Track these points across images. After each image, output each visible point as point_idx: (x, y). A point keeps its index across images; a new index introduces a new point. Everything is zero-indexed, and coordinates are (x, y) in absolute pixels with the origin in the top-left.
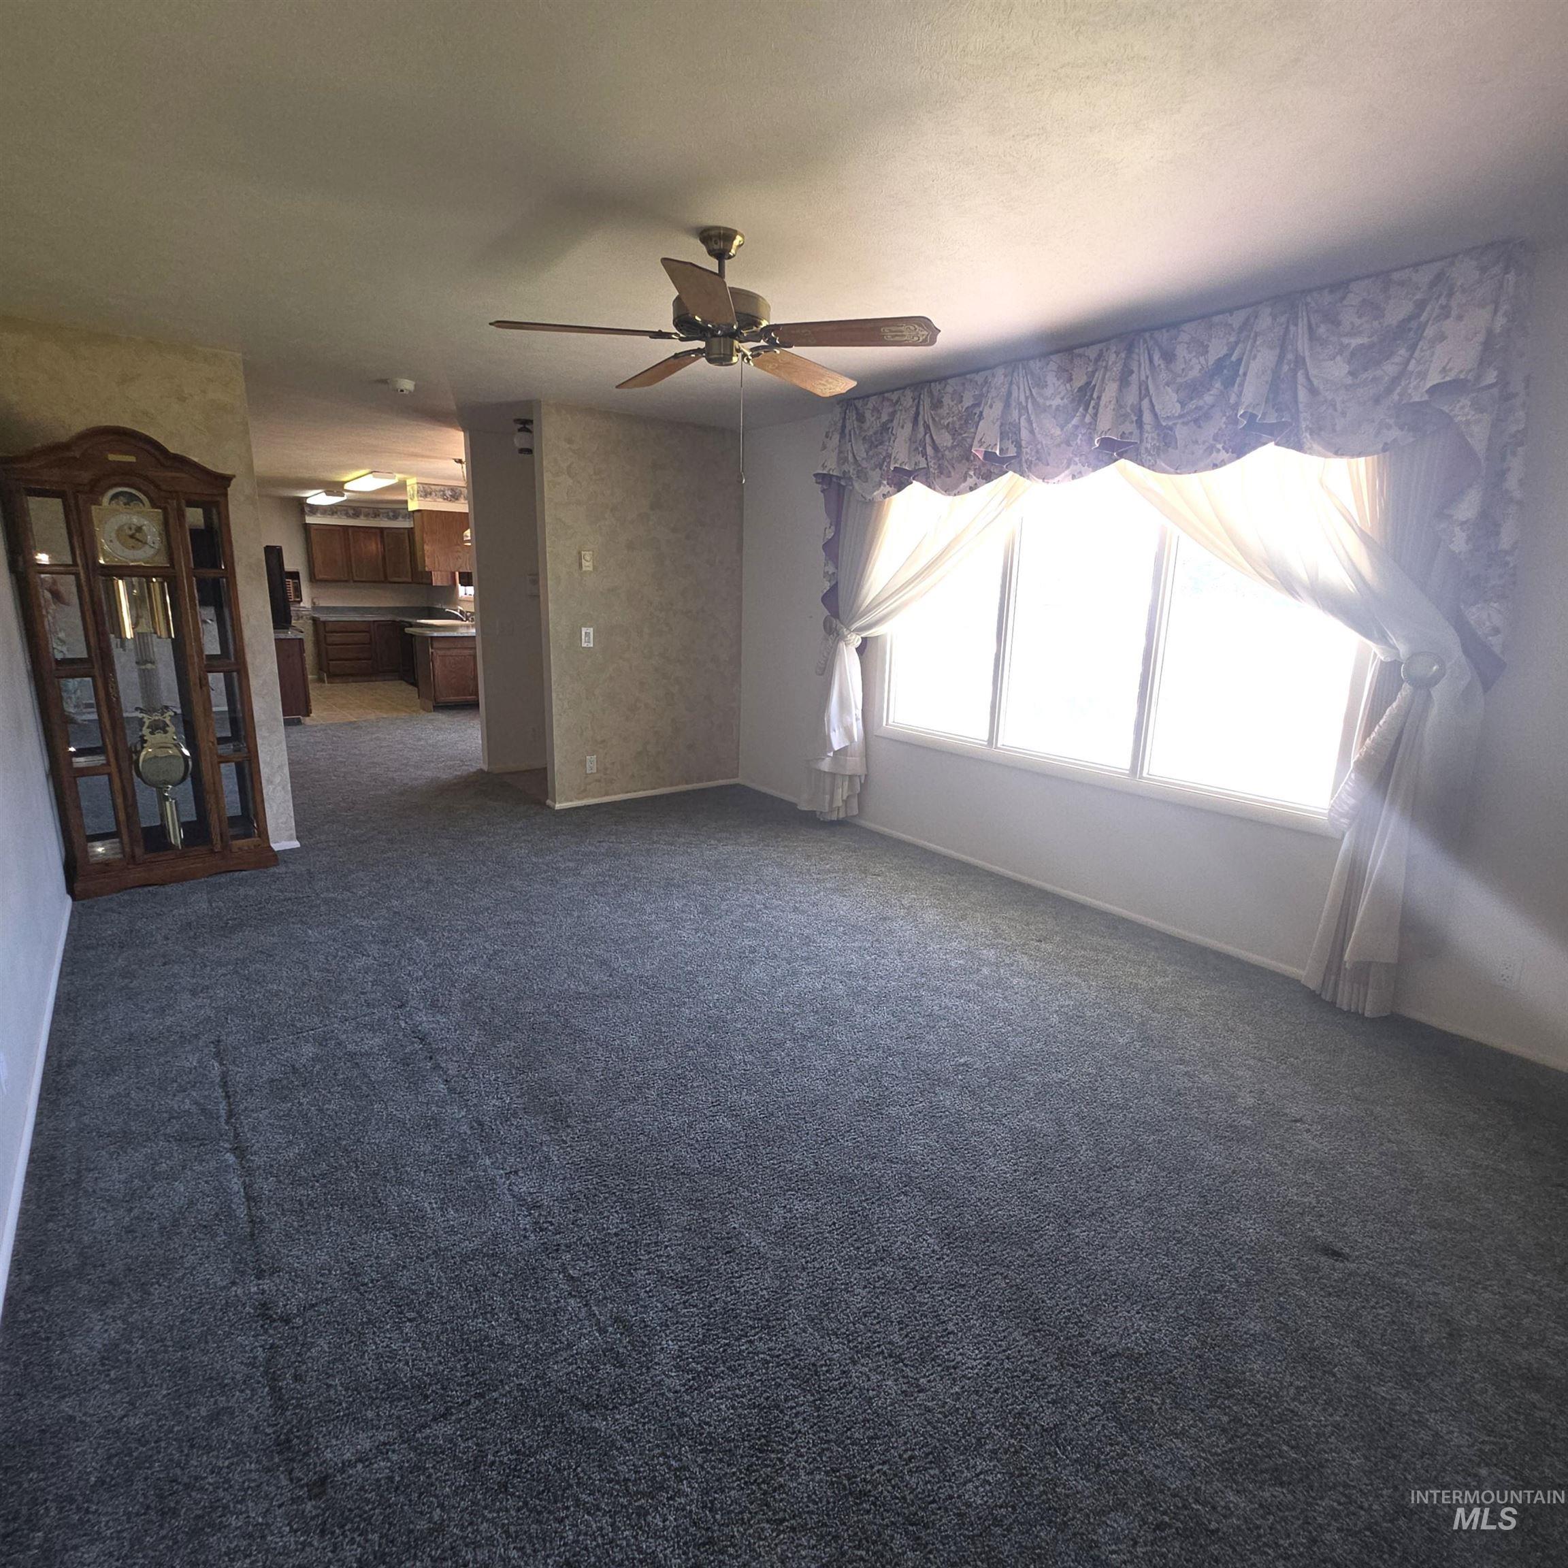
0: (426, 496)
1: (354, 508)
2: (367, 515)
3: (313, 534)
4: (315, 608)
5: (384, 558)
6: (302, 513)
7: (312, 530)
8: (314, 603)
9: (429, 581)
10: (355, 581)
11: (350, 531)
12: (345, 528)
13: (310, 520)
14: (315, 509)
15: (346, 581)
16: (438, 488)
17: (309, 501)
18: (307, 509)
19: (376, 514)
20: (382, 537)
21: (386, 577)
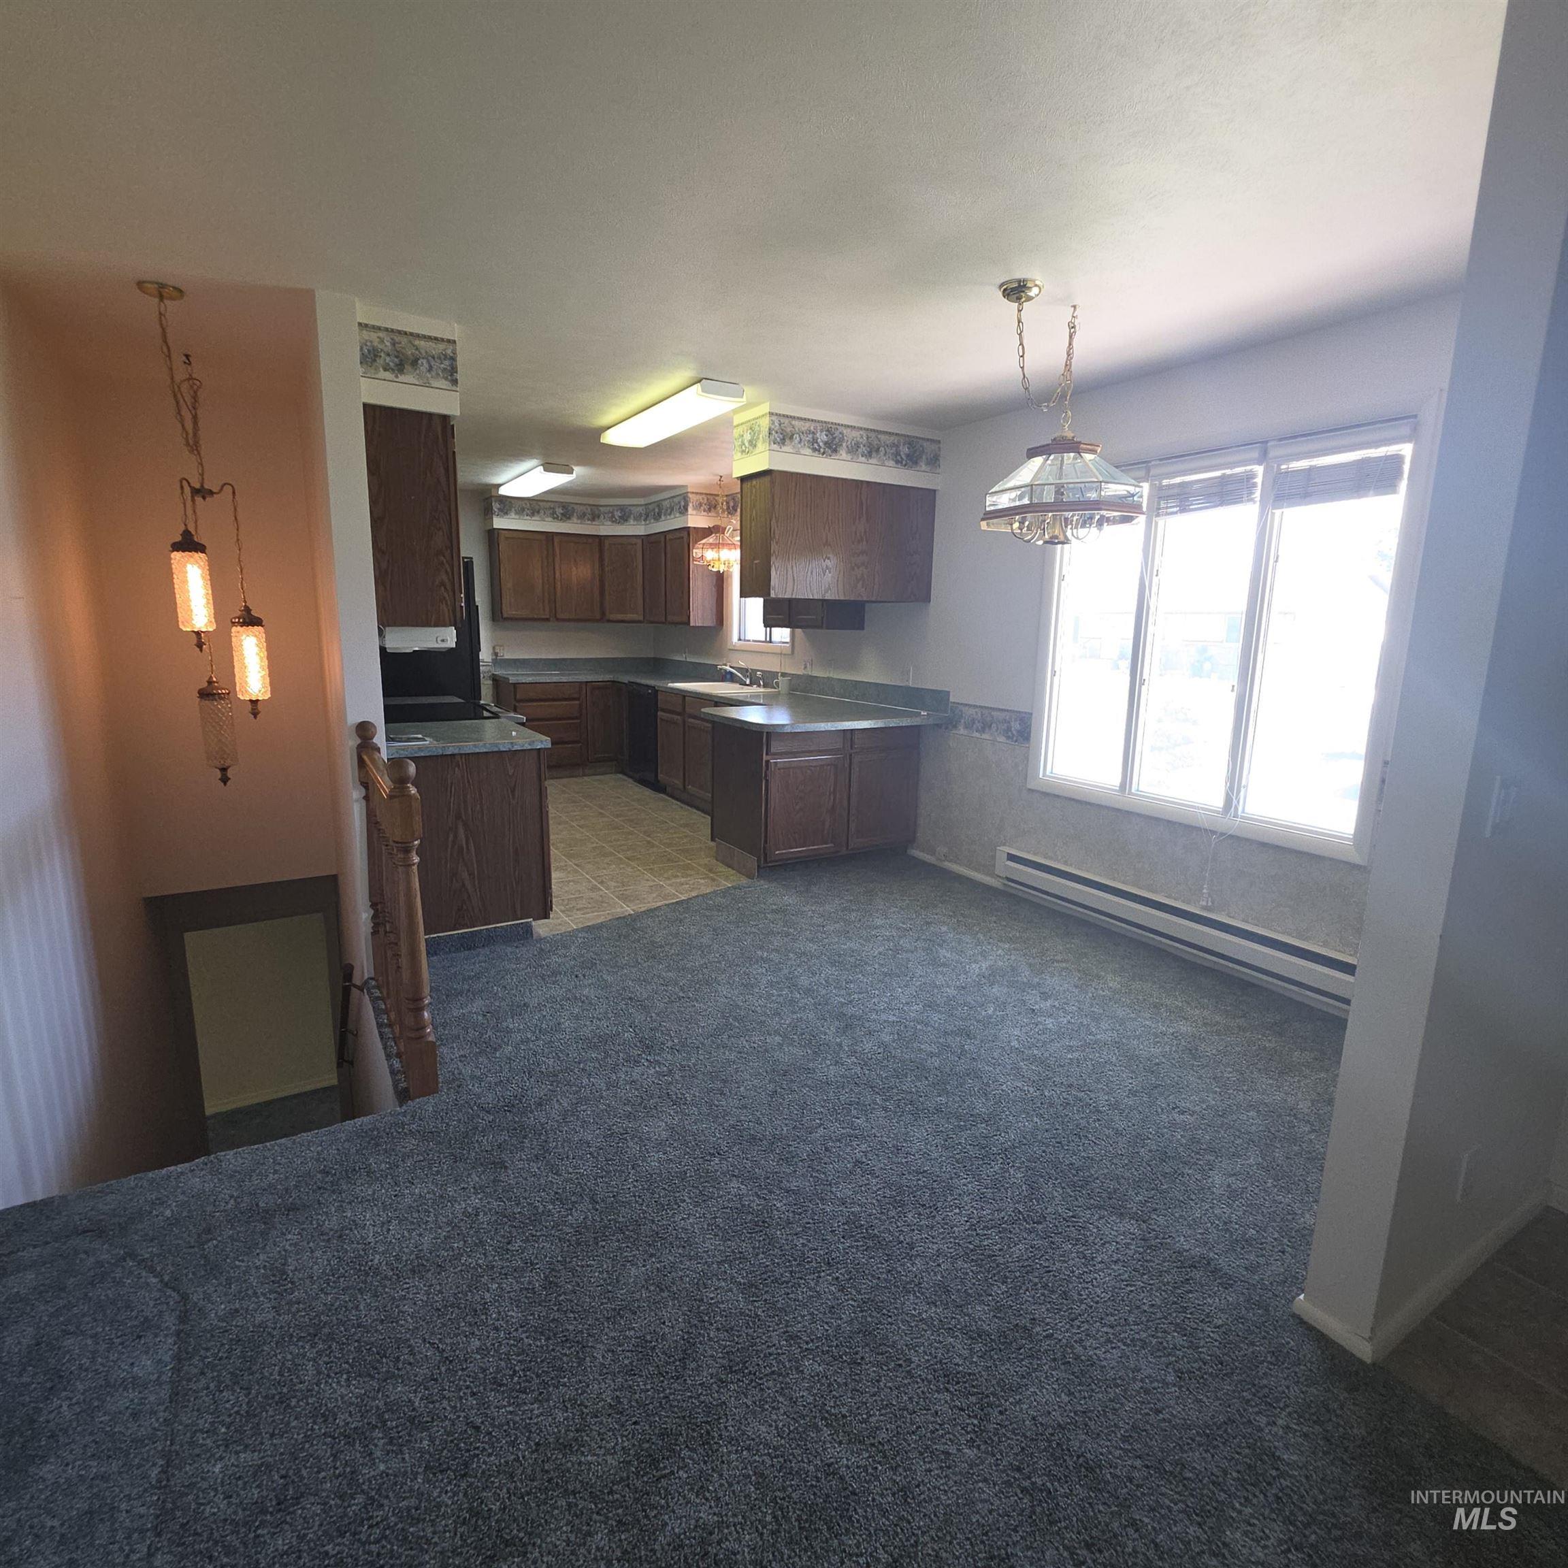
0: (783, 442)
1: (564, 506)
2: (582, 517)
3: (503, 546)
4: (497, 661)
5: (602, 581)
6: (488, 512)
7: (502, 539)
8: (496, 654)
9: (685, 619)
10: (558, 620)
11: (556, 540)
12: (550, 536)
13: (499, 523)
14: (509, 504)
15: (548, 620)
16: (805, 426)
17: (503, 491)
18: (496, 506)
19: (594, 515)
20: (601, 551)
21: (603, 614)
